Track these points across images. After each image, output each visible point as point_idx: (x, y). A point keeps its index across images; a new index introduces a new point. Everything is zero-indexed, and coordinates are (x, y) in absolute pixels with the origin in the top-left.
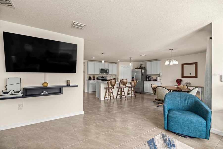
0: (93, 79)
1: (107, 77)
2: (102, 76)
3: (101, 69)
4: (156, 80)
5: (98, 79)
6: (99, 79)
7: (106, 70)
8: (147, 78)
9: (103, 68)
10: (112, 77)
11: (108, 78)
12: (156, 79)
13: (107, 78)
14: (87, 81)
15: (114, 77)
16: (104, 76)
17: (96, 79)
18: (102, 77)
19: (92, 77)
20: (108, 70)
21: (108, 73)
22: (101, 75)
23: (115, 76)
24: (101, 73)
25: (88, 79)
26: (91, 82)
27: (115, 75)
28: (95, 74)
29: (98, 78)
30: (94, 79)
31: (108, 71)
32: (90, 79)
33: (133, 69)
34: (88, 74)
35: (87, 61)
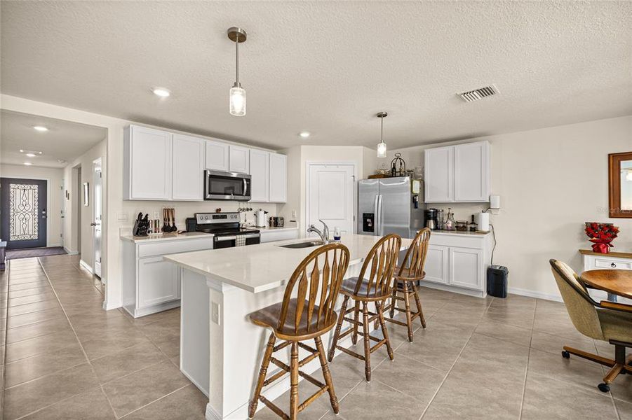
0: (161, 225)
1: (242, 214)
2: (218, 210)
3: (209, 173)
4: (473, 226)
5: (193, 226)
6: (202, 229)
7: (239, 179)
8: (430, 219)
9: (220, 167)
10: (265, 213)
11: (246, 220)
12: (470, 221)
13: (242, 222)
14: (122, 239)
15: (273, 213)
16: (228, 207)
17: (181, 226)
18: (214, 217)
19: (155, 215)
20: (249, 180)
21: (248, 194)
22: (212, 207)
23: (278, 211)
24: (208, 196)
25: (131, 227)
26: (154, 244)
27: (280, 205)
28: (176, 197)
29: (195, 219)
30: (169, 229)
31: (249, 186)
32: (142, 227)
33: (361, 177)
34: (127, 200)
35: (125, 122)
